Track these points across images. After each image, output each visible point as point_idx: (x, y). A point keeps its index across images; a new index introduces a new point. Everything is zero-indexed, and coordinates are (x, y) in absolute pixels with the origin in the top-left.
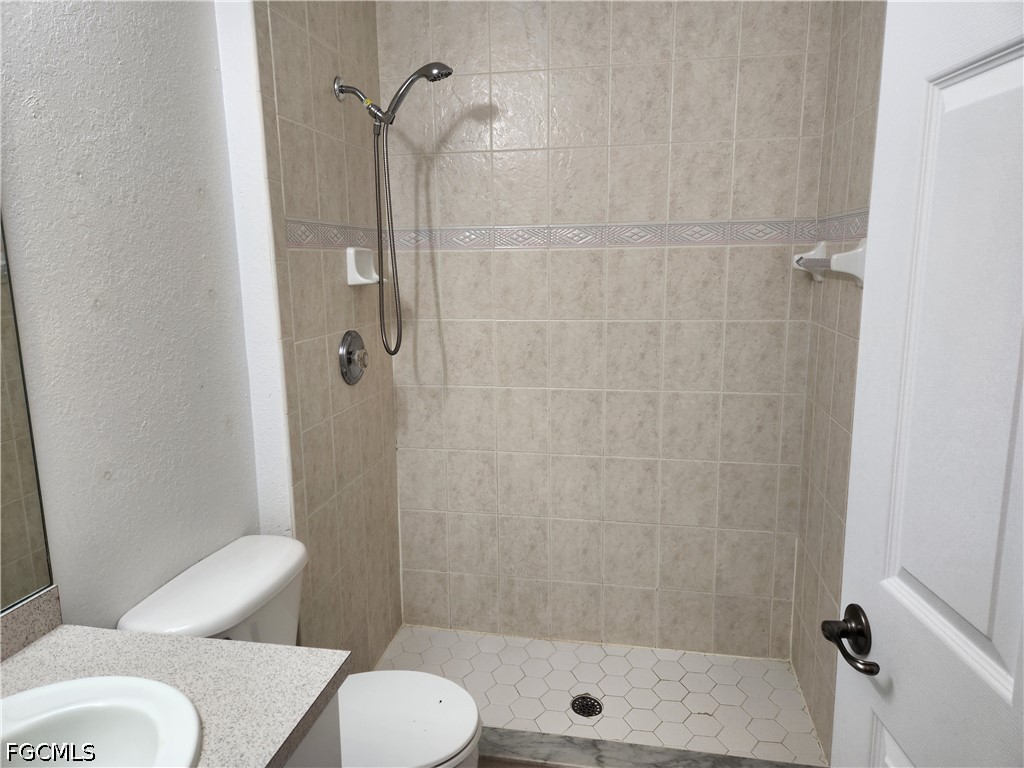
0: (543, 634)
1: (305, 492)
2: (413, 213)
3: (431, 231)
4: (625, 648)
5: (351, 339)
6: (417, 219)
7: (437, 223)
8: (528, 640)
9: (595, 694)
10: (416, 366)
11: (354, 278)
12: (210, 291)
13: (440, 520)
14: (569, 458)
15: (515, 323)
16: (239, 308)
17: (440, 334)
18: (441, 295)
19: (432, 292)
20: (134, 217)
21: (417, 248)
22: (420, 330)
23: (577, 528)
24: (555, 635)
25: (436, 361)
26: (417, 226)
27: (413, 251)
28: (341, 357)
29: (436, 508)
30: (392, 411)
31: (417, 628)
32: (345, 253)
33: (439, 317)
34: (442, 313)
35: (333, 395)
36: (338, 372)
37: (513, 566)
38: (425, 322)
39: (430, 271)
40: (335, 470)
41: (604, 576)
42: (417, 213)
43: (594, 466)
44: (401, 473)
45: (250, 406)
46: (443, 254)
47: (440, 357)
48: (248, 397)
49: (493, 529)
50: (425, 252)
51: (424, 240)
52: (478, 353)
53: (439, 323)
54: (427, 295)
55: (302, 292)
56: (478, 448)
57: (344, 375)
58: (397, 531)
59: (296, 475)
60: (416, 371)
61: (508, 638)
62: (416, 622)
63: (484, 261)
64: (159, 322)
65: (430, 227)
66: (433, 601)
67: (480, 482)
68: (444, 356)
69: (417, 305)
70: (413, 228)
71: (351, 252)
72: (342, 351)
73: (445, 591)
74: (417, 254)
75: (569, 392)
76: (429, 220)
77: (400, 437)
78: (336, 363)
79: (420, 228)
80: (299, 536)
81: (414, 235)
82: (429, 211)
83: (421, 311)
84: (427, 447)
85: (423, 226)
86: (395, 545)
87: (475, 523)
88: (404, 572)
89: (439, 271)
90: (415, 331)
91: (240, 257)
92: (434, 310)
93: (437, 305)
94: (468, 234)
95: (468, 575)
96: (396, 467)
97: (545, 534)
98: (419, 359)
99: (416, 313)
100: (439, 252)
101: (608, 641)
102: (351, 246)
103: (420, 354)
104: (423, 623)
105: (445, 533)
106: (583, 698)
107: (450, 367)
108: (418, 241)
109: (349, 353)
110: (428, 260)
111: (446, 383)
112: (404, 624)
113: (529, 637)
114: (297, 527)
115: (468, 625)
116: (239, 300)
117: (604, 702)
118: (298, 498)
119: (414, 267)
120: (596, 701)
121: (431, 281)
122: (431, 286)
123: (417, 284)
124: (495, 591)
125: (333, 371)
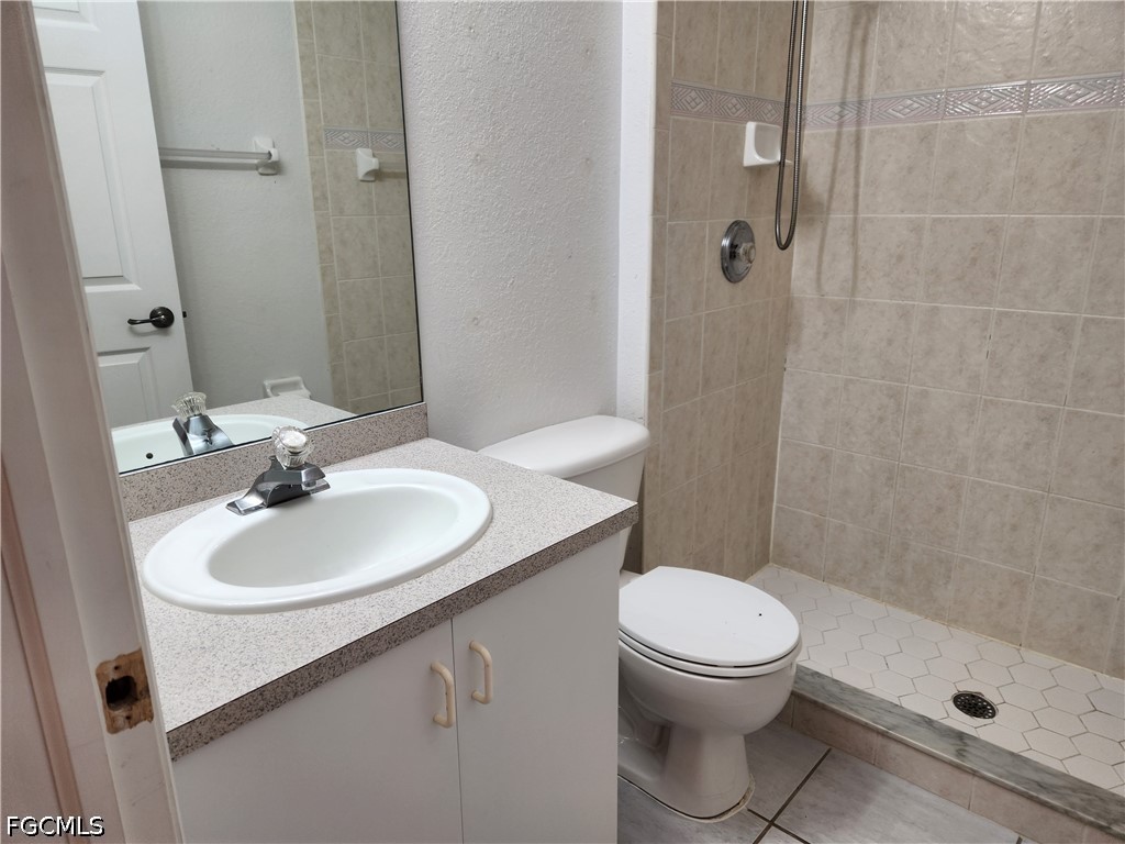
0: (937, 616)
1: (663, 384)
2: (841, 81)
3: (860, 103)
4: (1054, 661)
5: (739, 230)
6: (845, 89)
7: (870, 91)
8: (918, 617)
9: (990, 695)
10: (819, 273)
11: (752, 158)
12: (588, 159)
13: (826, 457)
14: (1010, 404)
15: (957, 220)
16: (616, 183)
17: (855, 234)
18: (862, 184)
19: (852, 182)
20: (519, 75)
21: (840, 125)
22: (830, 229)
23: (1007, 496)
24: (956, 621)
25: (844, 268)
26: (844, 97)
27: (834, 130)
28: (723, 249)
29: (822, 443)
30: (784, 322)
31: (785, 571)
32: (745, 128)
33: (856, 211)
34: (860, 208)
35: (708, 289)
36: (718, 264)
37: (909, 527)
38: (839, 218)
39: (853, 153)
40: (701, 372)
41: (1037, 563)
42: (846, 81)
43: (1048, 418)
44: (786, 398)
45: (617, 287)
46: (872, 131)
47: (850, 261)
48: (617, 277)
49: (889, 479)
50: (849, 129)
51: (850, 115)
52: (900, 258)
53: (855, 219)
54: (845, 186)
55: (683, 167)
56: (883, 378)
57: (725, 270)
58: (774, 459)
59: (654, 364)
60: (819, 280)
61: (890, 608)
62: (784, 565)
63: (926, 137)
64: (533, 185)
65: (860, 97)
66: (807, 546)
67: (881, 420)
68: (856, 259)
69: (831, 197)
70: (839, 101)
71: (751, 127)
72: (726, 242)
73: (822, 539)
74: (839, 134)
75: (1024, 315)
76: (861, 87)
77: (790, 355)
78: (717, 256)
79: (848, 100)
80: (650, 426)
81: (838, 109)
82: (862, 76)
83: (834, 205)
84: (820, 370)
85: (851, 97)
86: (769, 475)
87: (868, 468)
88: (778, 508)
89: (864, 154)
90: (824, 230)
91: (622, 127)
92: (850, 204)
93: (856, 196)
94: (909, 102)
95: (850, 525)
96: (781, 389)
97: (959, 496)
98: (825, 265)
99: (829, 208)
100: (867, 128)
101: (1030, 647)
102: (753, 120)
103: (826, 258)
104: (792, 567)
105: (829, 472)
106: (973, 696)
107: (861, 275)
108: (842, 117)
109: (733, 246)
110: (852, 139)
111: (853, 295)
112: (771, 564)
113: (920, 614)
114: (649, 418)
115: (844, 582)
116: (617, 172)
117: (1001, 709)
118: (653, 388)
119: (833, 150)
120: (989, 704)
121: (852, 166)
122: (851, 173)
123: (834, 171)
124: (882, 552)
125: (711, 263)
